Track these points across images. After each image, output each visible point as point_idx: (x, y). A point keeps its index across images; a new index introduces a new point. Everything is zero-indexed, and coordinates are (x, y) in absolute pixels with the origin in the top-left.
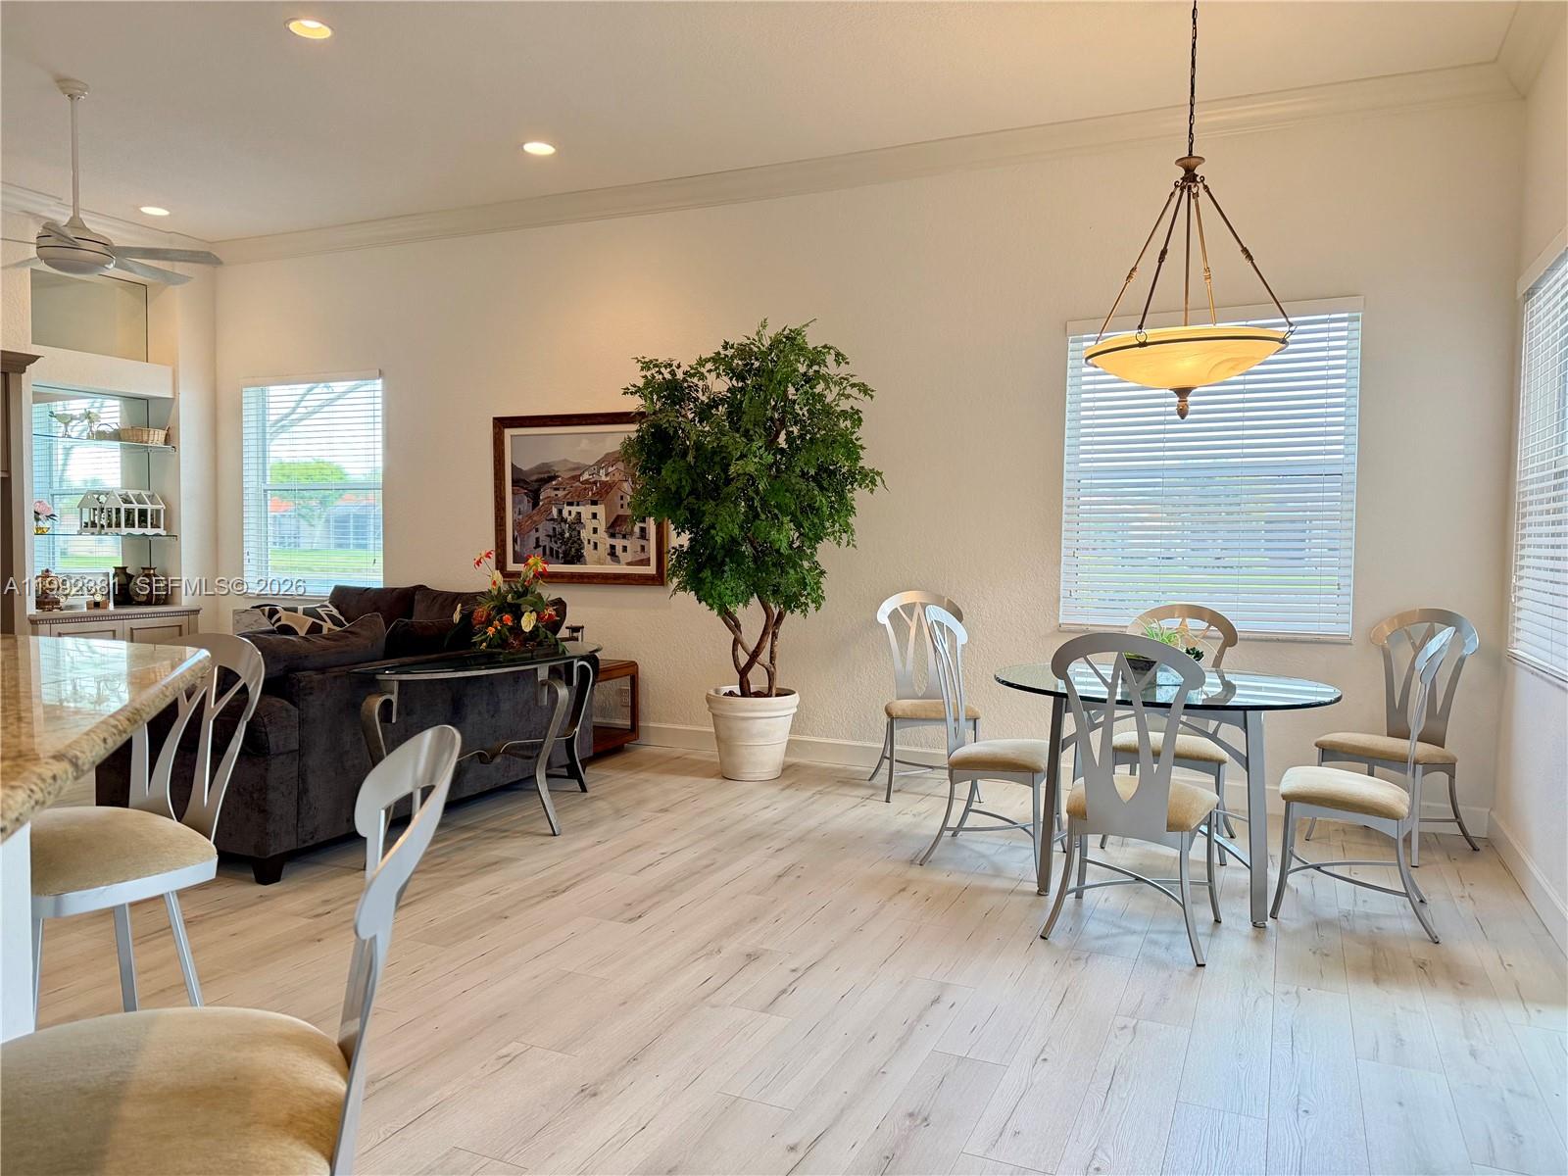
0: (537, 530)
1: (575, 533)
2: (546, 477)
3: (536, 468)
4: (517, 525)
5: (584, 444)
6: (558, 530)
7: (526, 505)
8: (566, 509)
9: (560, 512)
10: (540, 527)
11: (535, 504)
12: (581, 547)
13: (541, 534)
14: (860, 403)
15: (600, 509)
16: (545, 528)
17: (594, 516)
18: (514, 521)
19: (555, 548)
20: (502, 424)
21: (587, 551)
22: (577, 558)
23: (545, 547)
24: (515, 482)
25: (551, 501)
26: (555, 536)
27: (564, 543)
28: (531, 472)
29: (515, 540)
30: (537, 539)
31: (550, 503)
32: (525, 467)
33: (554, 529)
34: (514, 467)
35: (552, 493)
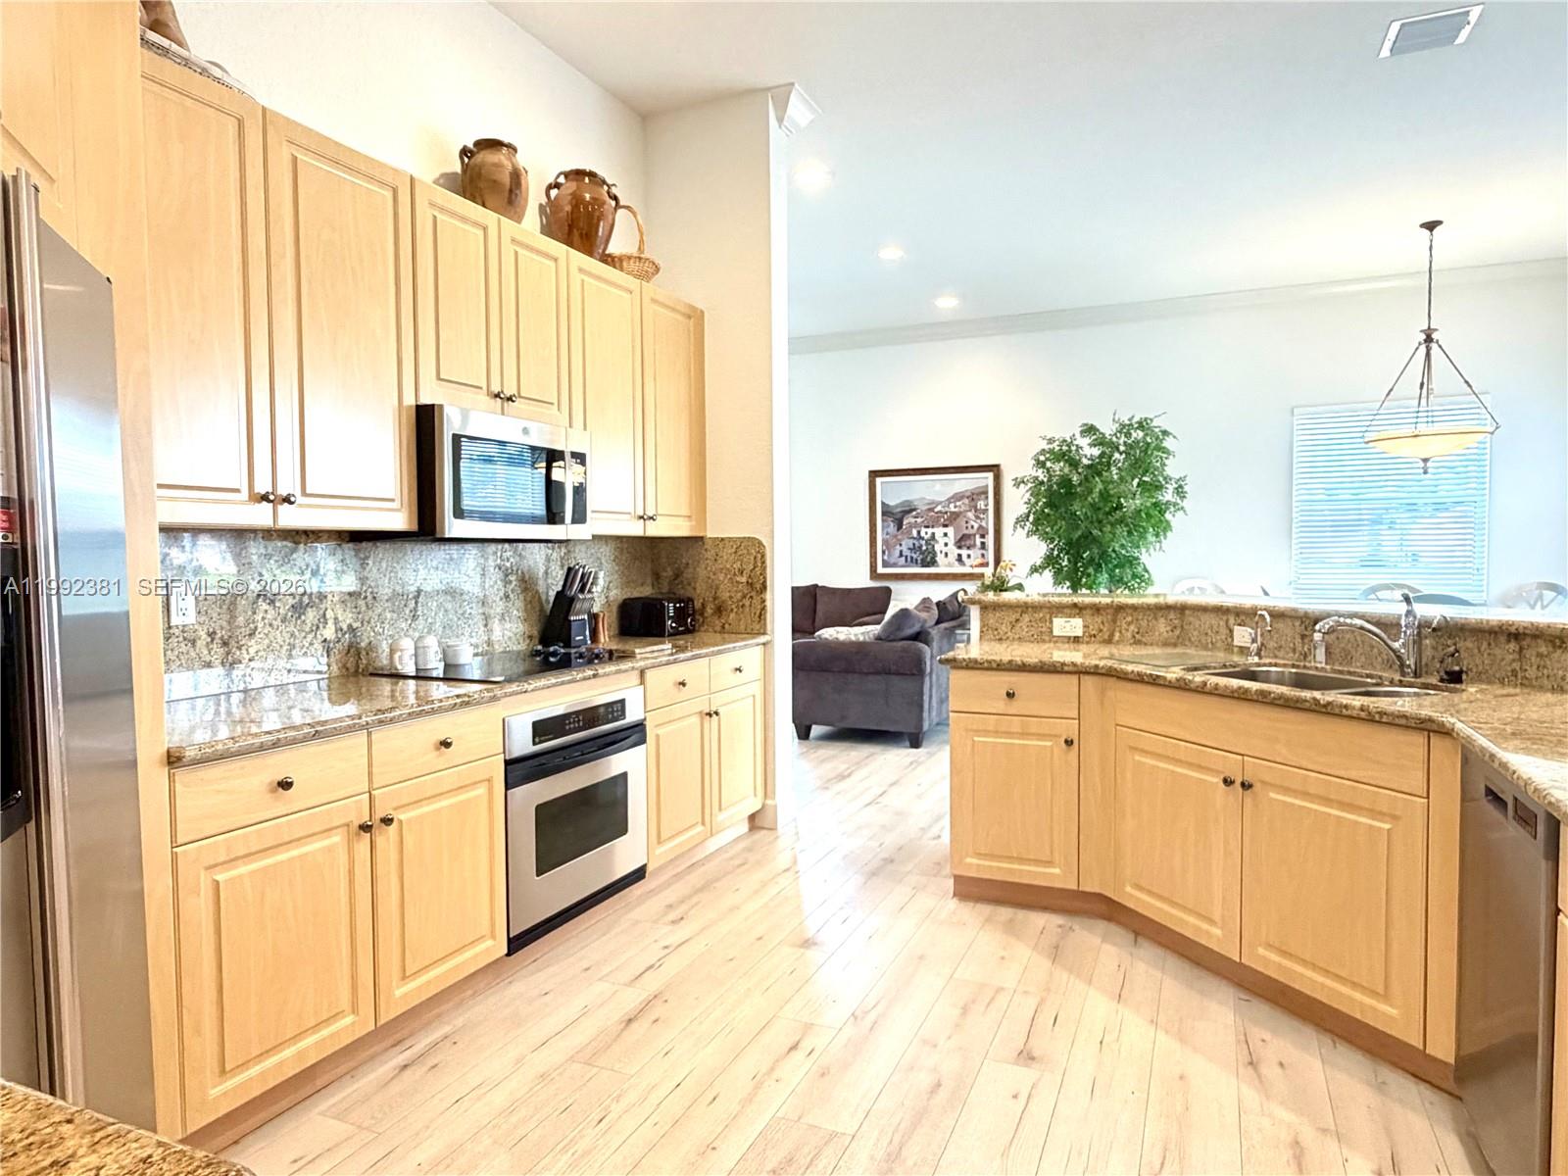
0: (901, 545)
1: (930, 547)
2: (909, 509)
3: (901, 503)
4: (885, 542)
5: (938, 487)
6: (917, 544)
7: (892, 528)
8: (923, 531)
9: (919, 532)
10: (903, 543)
11: (900, 527)
12: (934, 554)
13: (904, 548)
15: (950, 530)
16: (906, 544)
17: (946, 535)
18: (883, 540)
19: (915, 556)
20: (874, 474)
21: (940, 558)
22: (933, 563)
23: (906, 557)
24: (884, 513)
25: (911, 526)
26: (914, 548)
27: (922, 553)
28: (897, 506)
29: (884, 552)
30: (901, 552)
31: (911, 527)
32: (892, 503)
33: (914, 544)
34: (883, 503)
35: (913, 520)
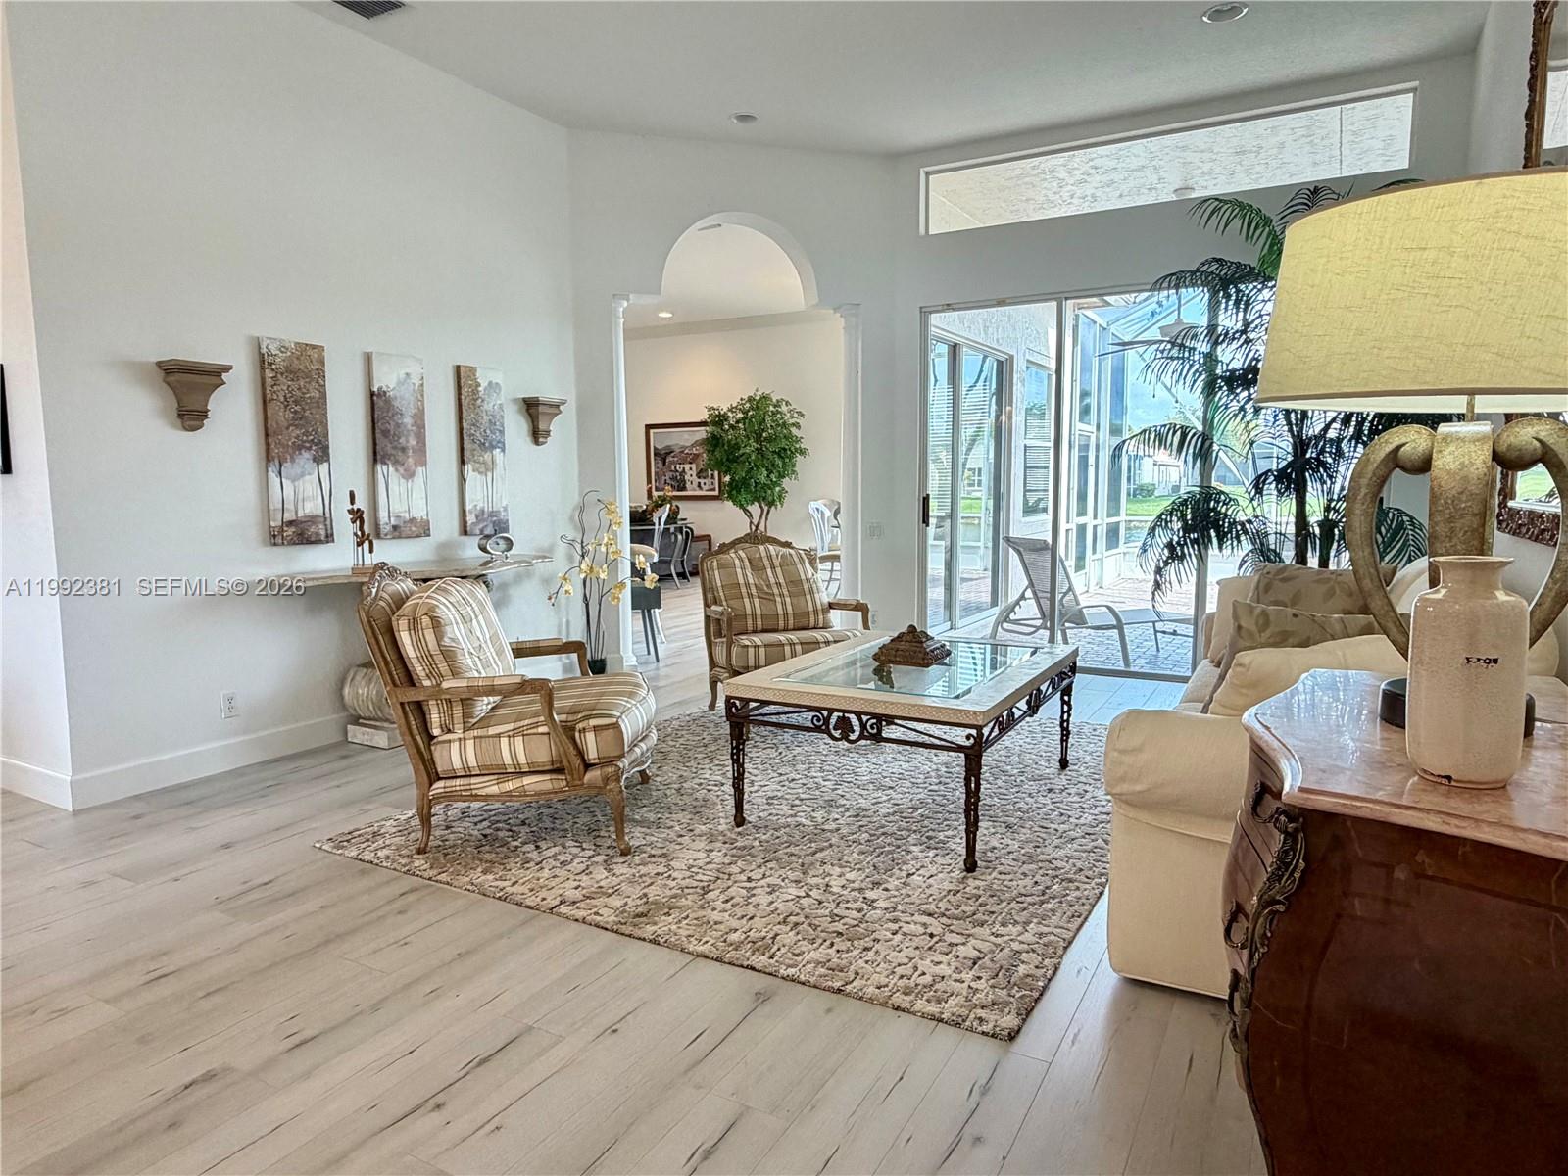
0: (665, 476)
1: (682, 477)
2: (669, 452)
3: (664, 448)
4: (656, 473)
5: (686, 436)
6: (675, 475)
7: (660, 464)
8: (678, 466)
9: (676, 467)
10: (667, 474)
11: (664, 464)
12: (685, 483)
13: (667, 478)
14: (800, 421)
15: (693, 466)
16: (669, 475)
17: (691, 469)
19: (674, 484)
20: (649, 427)
21: (688, 485)
22: (684, 488)
23: (669, 484)
24: (655, 454)
25: (671, 462)
26: (674, 479)
27: (678, 482)
28: (661, 450)
29: (655, 481)
30: (666, 480)
32: (659, 447)
33: (673, 476)
34: (654, 447)
35: (672, 459)
